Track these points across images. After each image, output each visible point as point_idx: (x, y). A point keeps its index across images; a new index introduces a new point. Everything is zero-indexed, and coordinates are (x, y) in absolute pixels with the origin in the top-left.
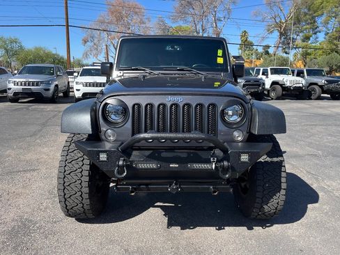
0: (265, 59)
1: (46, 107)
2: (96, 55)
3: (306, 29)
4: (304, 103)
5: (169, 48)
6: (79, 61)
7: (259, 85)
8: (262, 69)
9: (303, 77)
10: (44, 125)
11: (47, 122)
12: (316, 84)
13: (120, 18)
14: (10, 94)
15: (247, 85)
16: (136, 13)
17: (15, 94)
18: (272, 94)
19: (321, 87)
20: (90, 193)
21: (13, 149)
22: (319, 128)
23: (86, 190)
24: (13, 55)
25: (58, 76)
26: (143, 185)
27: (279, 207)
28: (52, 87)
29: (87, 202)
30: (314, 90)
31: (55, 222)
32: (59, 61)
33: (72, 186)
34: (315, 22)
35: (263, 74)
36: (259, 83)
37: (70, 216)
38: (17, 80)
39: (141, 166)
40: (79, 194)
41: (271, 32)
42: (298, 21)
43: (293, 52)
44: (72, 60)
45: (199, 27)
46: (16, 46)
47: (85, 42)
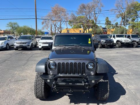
0: (116, 29)
1: (28, 52)
2: (47, 29)
3: (133, 16)
4: (130, 49)
5: (72, 38)
6: (40, 30)
7: (111, 42)
8: (113, 35)
9: (130, 38)
10: (28, 60)
11: (29, 59)
12: (135, 41)
13: (56, 14)
14: (15, 47)
15: (106, 42)
16: (63, 11)
17: (17, 47)
18: (117, 46)
19: (137, 42)
20: (44, 91)
21: (18, 71)
22: (133, 62)
23: (43, 90)
24: (15, 29)
25: (32, 40)
26: (61, 89)
27: (107, 97)
28: (30, 44)
29: (43, 94)
30: (134, 43)
31: (33, 100)
32: (33, 31)
33: (39, 89)
34: (137, 13)
35: (113, 37)
36: (111, 41)
37: (38, 98)
38: (18, 42)
39: (60, 84)
40: (41, 91)
41: (118, 18)
42: (129, 13)
43: (128, 26)
44: (38, 30)
45: (88, 17)
46: (16, 26)
47: (43, 23)
